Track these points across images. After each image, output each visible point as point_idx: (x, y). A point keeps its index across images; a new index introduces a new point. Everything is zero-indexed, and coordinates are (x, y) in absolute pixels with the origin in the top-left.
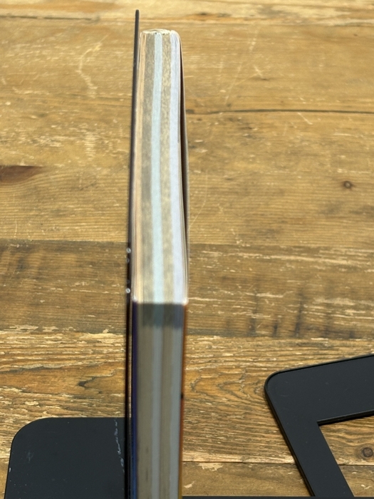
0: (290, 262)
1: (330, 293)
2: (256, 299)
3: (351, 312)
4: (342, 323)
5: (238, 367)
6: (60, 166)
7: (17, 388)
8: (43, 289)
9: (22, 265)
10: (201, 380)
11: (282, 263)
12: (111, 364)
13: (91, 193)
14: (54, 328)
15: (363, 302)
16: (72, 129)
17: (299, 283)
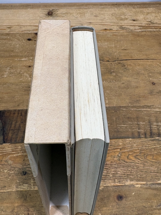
0: (144, 111)
1: (157, 121)
2: (138, 124)
5: (138, 149)
10: (129, 155)
17: (148, 118)
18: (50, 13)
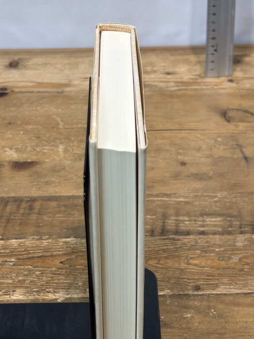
0: (158, 201)
1: (177, 214)
3: (187, 223)
4: (184, 228)
6: (47, 160)
7: (31, 266)
8: (41, 219)
9: (31, 208)
11: (154, 201)
12: (75, 252)
13: (62, 173)
14: (47, 237)
15: (193, 218)
16: (52, 143)
17: (162, 210)
18: (14, 64)
